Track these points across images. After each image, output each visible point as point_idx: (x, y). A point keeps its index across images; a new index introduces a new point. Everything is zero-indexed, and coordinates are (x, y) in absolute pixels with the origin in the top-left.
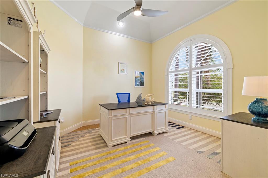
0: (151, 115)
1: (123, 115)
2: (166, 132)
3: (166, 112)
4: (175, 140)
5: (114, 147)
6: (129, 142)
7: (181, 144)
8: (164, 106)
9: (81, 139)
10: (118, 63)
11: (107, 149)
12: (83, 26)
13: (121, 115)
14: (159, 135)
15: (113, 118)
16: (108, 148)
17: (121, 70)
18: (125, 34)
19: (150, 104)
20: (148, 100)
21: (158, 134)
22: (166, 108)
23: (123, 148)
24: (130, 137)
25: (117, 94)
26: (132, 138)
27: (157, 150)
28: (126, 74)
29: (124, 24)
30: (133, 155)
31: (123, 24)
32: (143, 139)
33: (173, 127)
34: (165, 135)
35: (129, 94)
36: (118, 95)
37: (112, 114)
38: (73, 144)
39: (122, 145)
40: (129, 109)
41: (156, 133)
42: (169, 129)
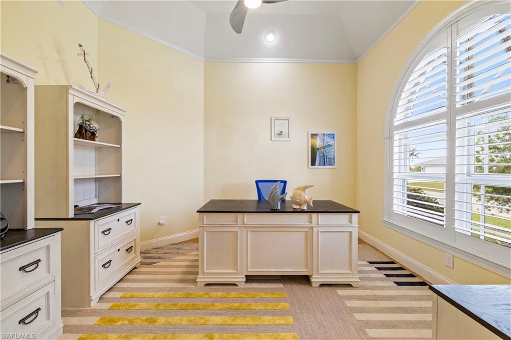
0: (303, 235)
1: (228, 226)
2: (349, 285)
3: (351, 233)
4: (354, 314)
5: (207, 287)
6: (242, 285)
7: (366, 330)
8: (347, 216)
9: (177, 258)
10: (271, 118)
11: (194, 286)
12: (203, 60)
13: (223, 226)
14: (326, 289)
15: (206, 229)
16: (197, 286)
17: (276, 132)
18: (286, 57)
19: (305, 208)
20: (298, 197)
21: (323, 285)
22: (351, 221)
23: (220, 294)
24: (246, 276)
25: (257, 182)
26: (250, 279)
27: (282, 322)
28: (288, 139)
29: (277, 38)
30: (221, 314)
31: (275, 38)
32: (281, 286)
33: (387, 275)
34: (341, 292)
35: (285, 182)
36: (259, 183)
37: (203, 221)
38: (161, 263)
39: (225, 287)
40: (242, 214)
41: (316, 279)
42: (360, 278)
